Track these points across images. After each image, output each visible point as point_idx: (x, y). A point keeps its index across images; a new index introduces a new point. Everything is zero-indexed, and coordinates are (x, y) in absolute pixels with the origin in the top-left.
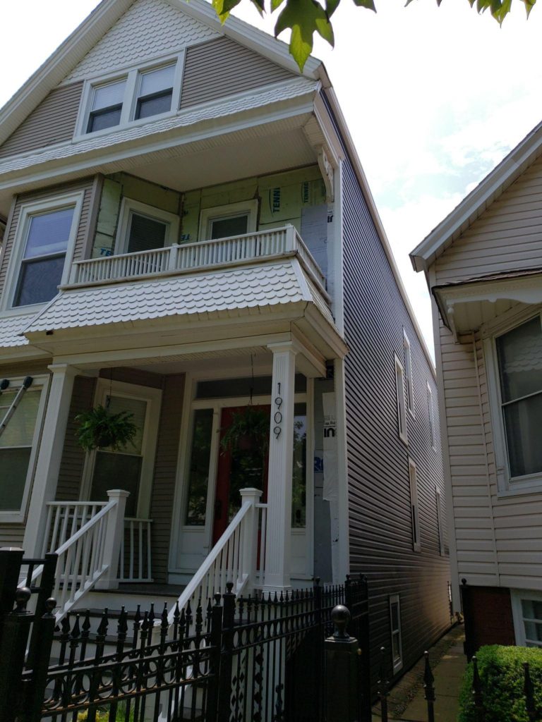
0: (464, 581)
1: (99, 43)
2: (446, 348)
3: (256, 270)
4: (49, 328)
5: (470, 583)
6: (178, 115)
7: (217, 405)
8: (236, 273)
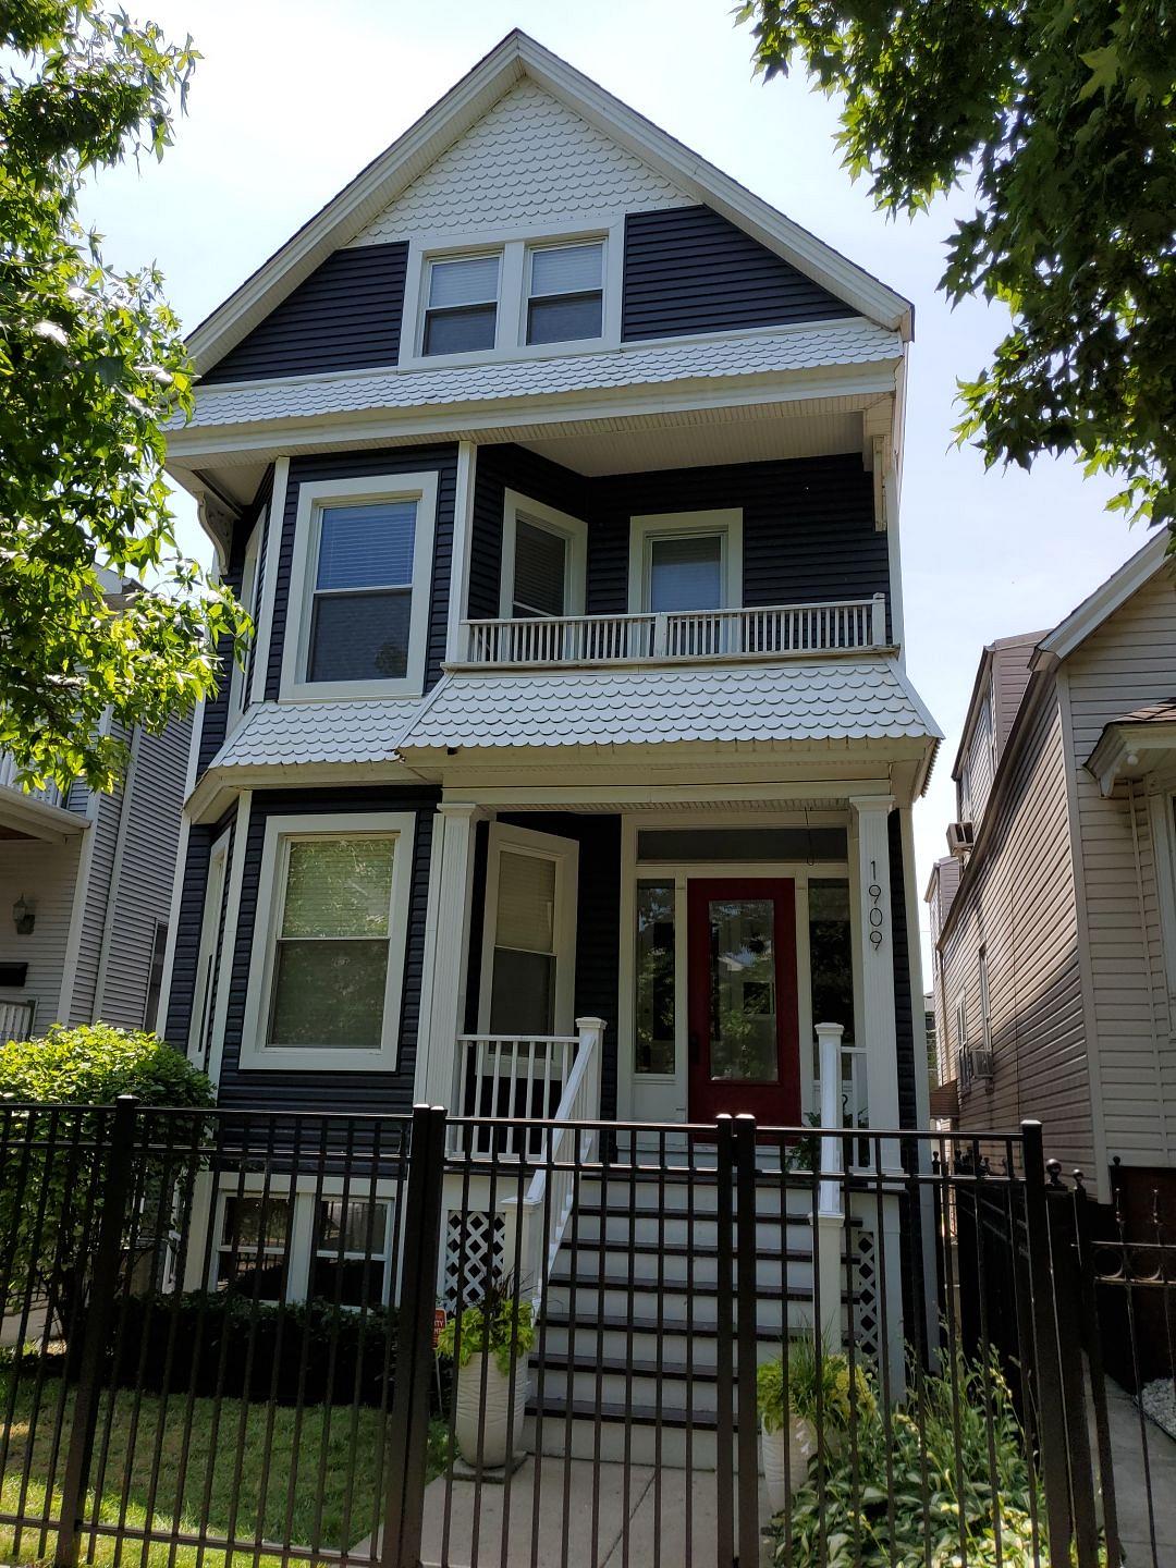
0: (1117, 1160)
1: (433, 170)
2: (1086, 804)
3: (824, 671)
4: (452, 744)
5: (1123, 1163)
6: (622, 351)
7: (682, 873)
8: (788, 673)
